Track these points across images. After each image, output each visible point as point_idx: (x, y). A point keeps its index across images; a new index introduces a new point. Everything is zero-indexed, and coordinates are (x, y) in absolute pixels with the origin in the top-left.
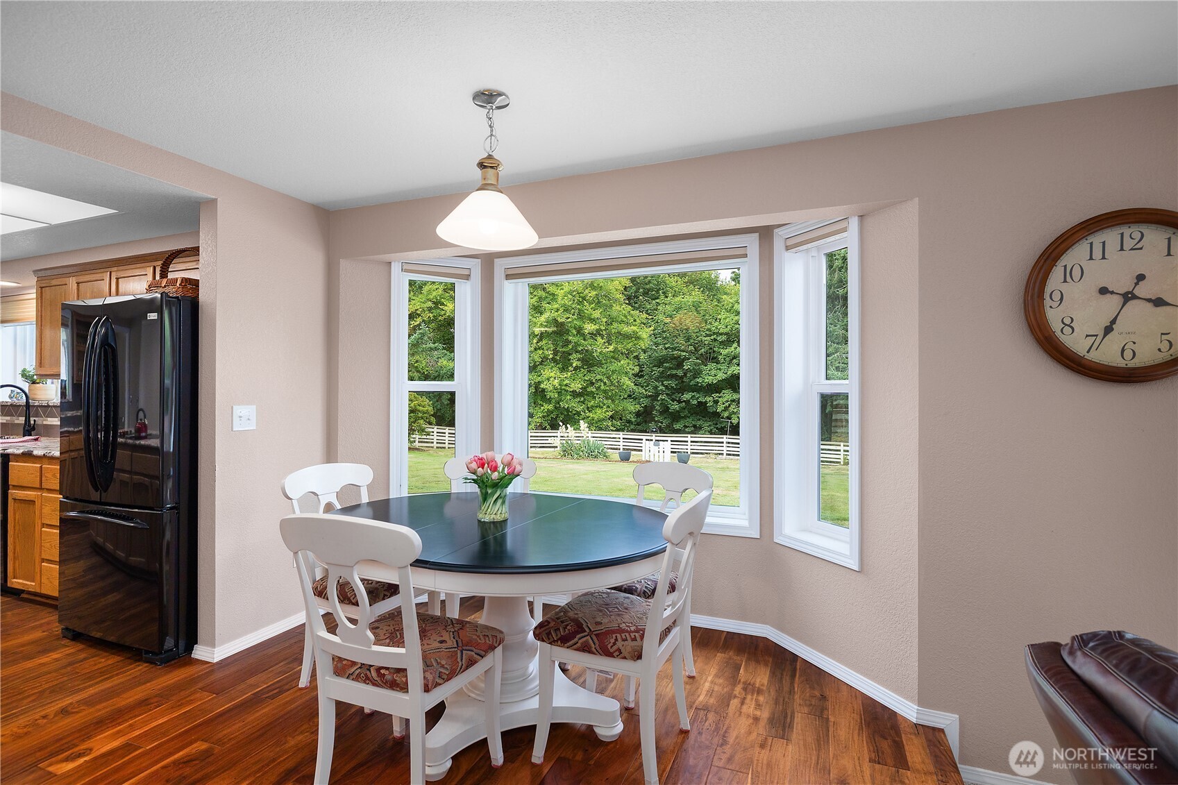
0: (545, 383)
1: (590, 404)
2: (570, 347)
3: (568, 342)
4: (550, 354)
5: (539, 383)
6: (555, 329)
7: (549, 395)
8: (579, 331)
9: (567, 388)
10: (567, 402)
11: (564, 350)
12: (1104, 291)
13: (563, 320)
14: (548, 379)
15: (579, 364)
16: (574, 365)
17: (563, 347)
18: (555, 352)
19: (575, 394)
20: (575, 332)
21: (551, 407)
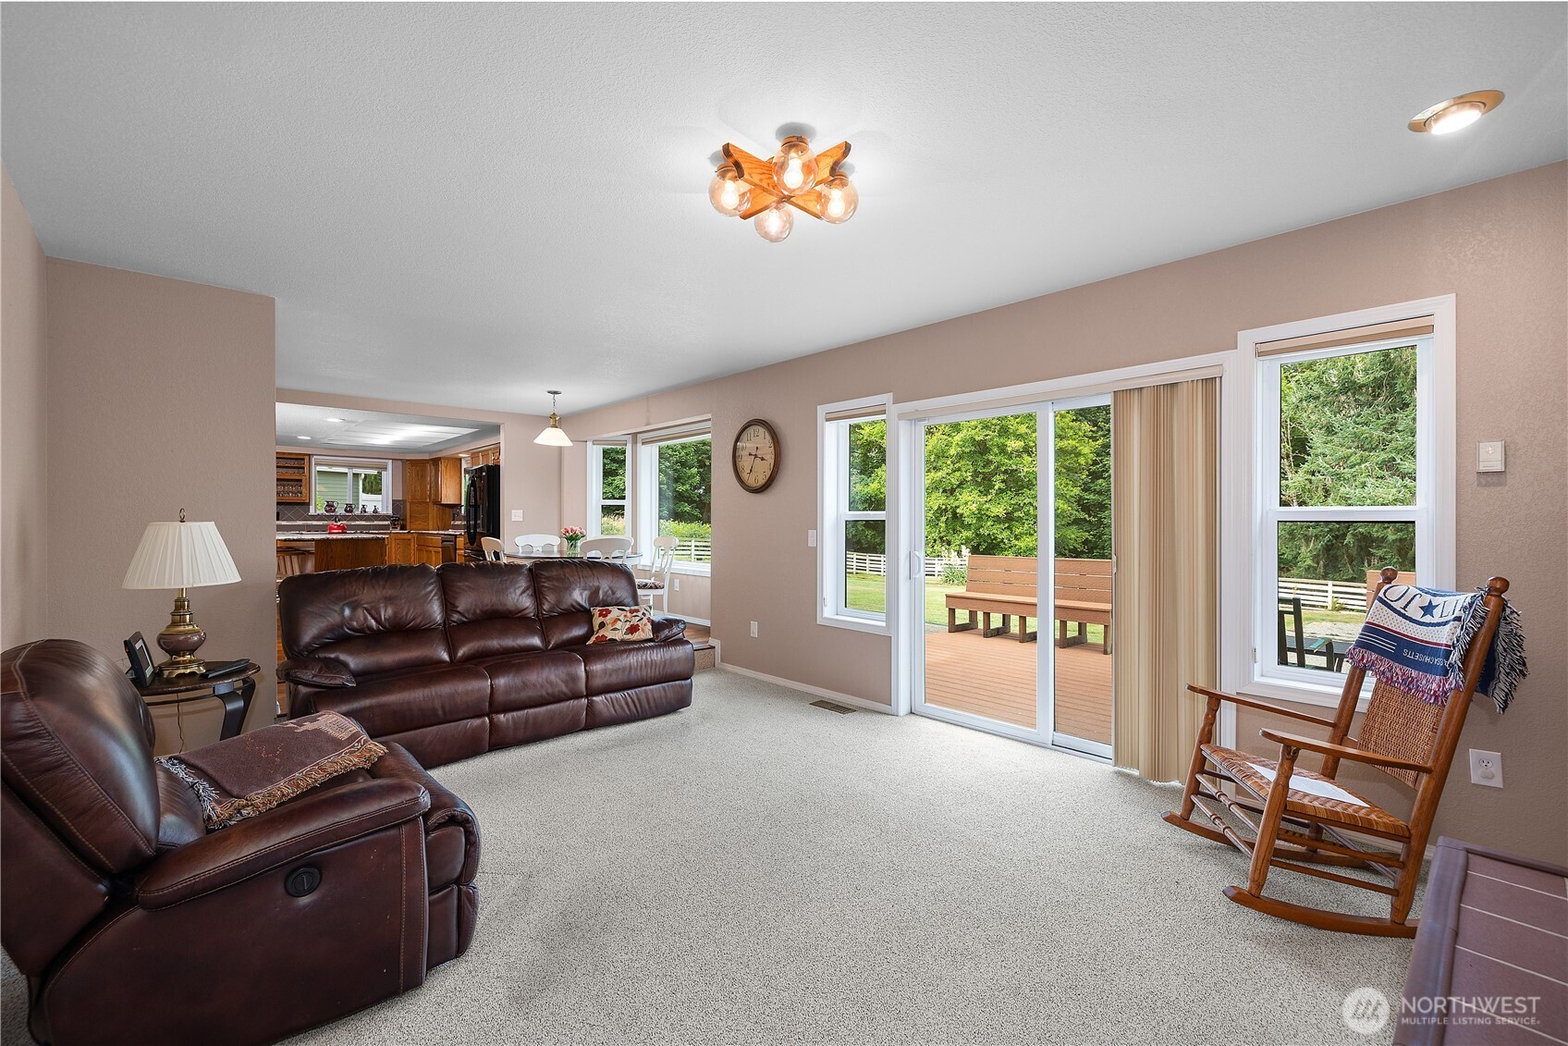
0: (961, 508)
1: (1017, 532)
2: (992, 467)
3: (989, 462)
4: (969, 476)
5: (957, 507)
6: (973, 449)
7: (967, 520)
8: (1003, 449)
9: (988, 513)
10: (988, 528)
11: (985, 470)
12: (750, 454)
13: (981, 438)
14: (966, 503)
15: (1002, 486)
16: (996, 487)
17: (984, 467)
18: (976, 474)
19: (997, 519)
20: (996, 450)
21: (969, 534)
